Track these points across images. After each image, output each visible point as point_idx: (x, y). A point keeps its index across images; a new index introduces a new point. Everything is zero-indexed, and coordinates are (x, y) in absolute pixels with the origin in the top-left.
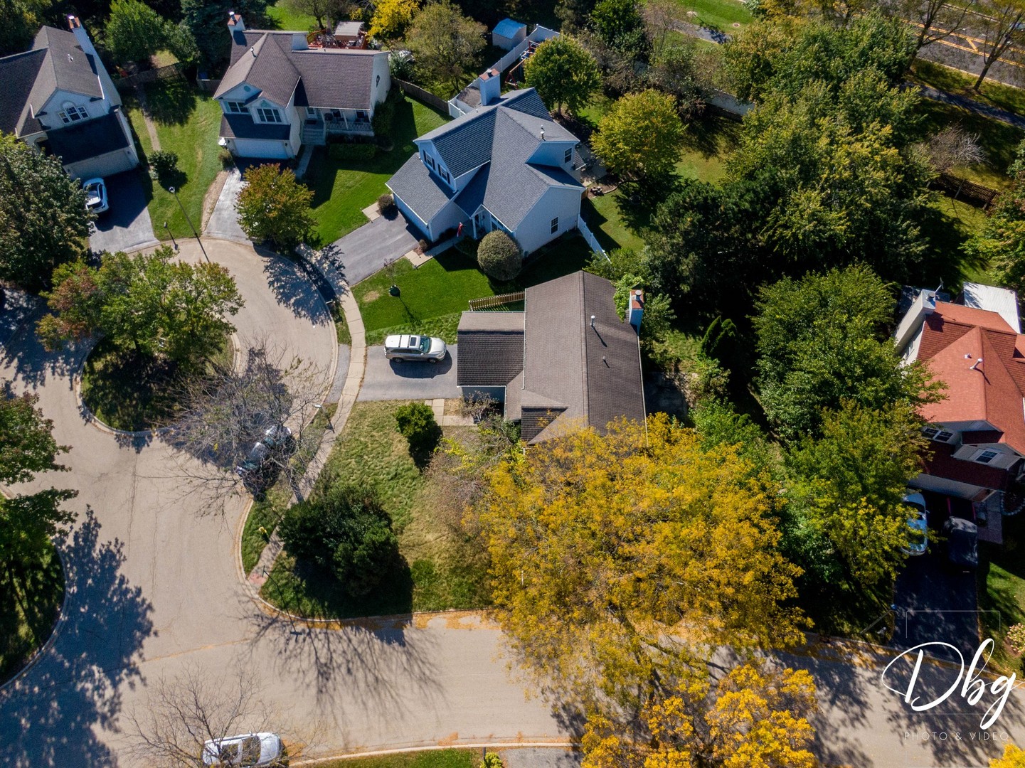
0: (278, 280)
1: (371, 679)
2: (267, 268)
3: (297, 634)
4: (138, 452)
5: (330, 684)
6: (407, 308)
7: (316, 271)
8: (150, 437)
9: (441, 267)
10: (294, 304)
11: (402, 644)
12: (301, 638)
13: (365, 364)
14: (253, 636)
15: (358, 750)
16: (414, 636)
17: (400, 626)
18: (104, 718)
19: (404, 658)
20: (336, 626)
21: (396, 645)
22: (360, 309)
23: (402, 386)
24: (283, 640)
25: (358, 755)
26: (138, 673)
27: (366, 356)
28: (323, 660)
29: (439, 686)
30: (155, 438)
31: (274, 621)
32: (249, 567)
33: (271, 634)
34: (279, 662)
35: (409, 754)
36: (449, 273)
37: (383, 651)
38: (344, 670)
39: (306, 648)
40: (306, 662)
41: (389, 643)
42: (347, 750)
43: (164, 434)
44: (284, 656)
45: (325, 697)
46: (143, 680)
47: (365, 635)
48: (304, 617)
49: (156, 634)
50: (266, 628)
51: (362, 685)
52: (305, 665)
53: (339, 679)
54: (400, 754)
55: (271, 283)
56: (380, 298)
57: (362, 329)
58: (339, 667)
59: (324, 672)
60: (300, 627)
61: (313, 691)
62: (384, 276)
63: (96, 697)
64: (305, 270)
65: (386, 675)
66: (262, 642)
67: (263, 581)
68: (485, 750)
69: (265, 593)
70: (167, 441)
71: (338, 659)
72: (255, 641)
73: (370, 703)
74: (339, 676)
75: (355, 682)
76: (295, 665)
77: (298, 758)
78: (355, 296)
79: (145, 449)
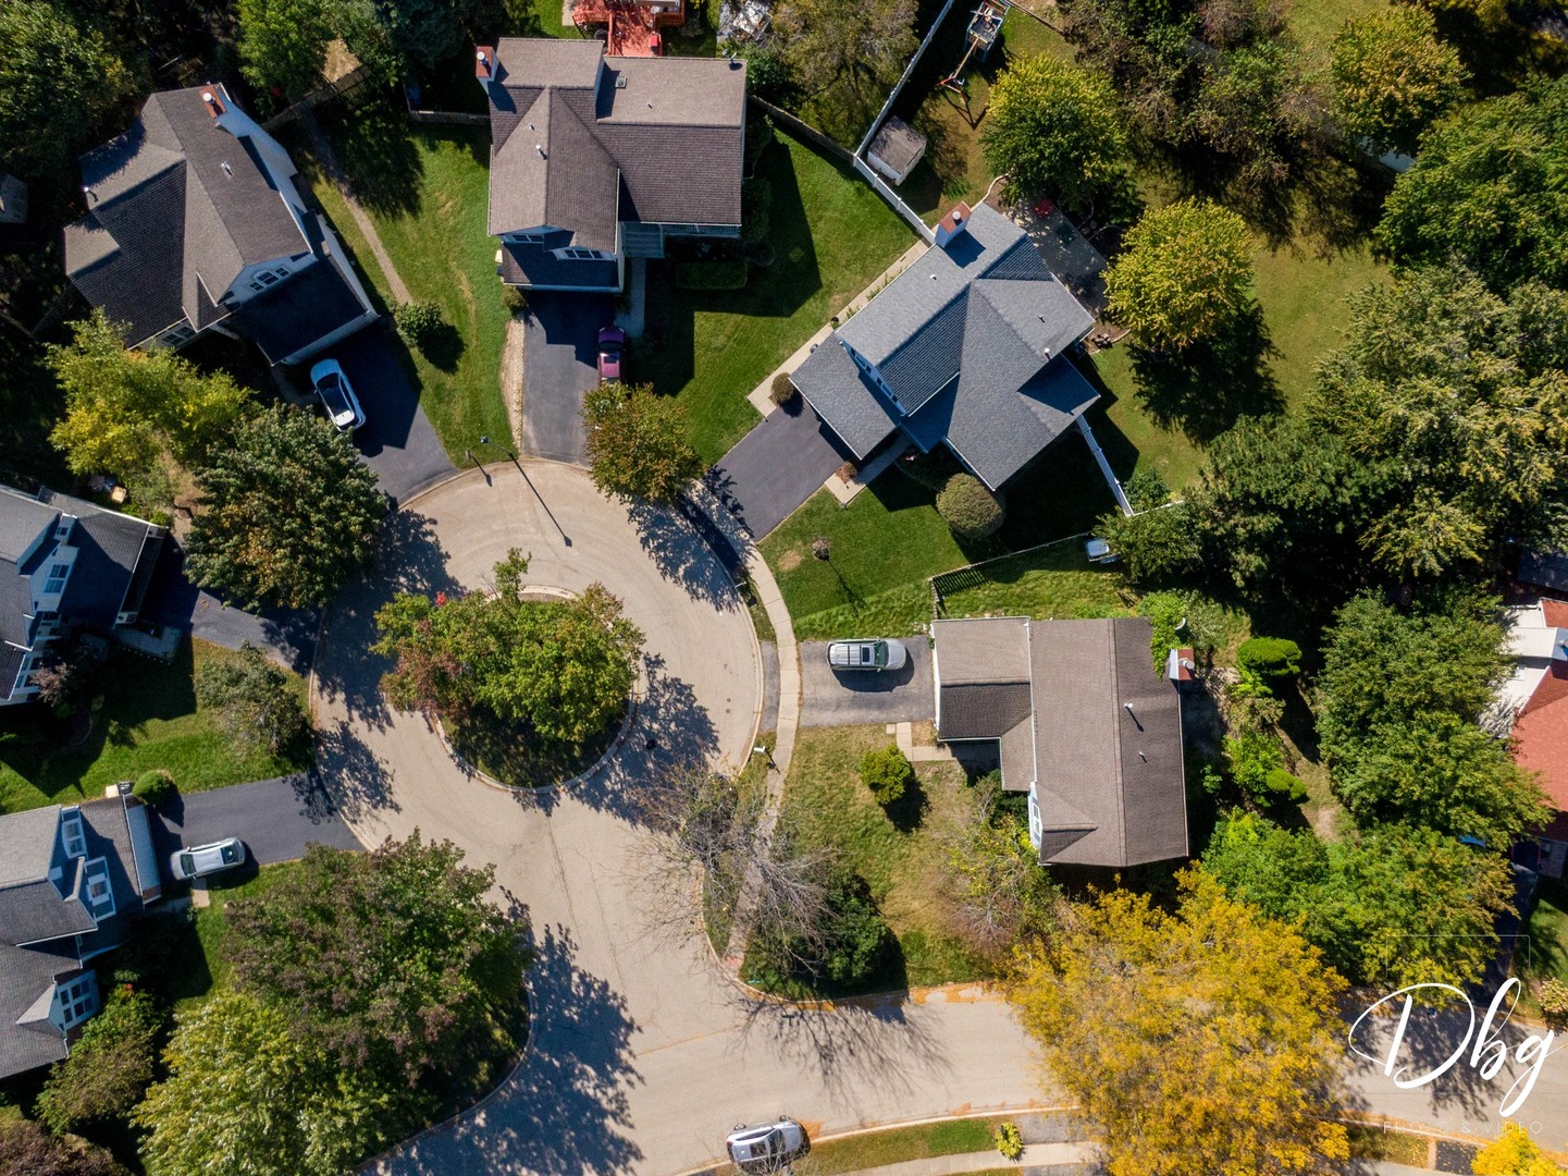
0: (653, 536)
1: (875, 1060)
2: (631, 512)
3: (790, 1017)
4: (549, 814)
5: (834, 1065)
6: (841, 580)
7: (700, 518)
8: (557, 793)
9: (880, 504)
10: (685, 577)
11: (902, 1021)
12: (794, 1021)
13: (800, 671)
14: (743, 1022)
15: (874, 1125)
16: (913, 1012)
17: (898, 1003)
18: (614, 1115)
19: (906, 1036)
20: (828, 1004)
21: (896, 1023)
22: (778, 582)
23: (854, 704)
24: (775, 1025)
25: (876, 1129)
26: (632, 1071)
27: (799, 659)
28: (822, 1043)
29: (946, 1063)
30: (563, 795)
31: (762, 1005)
32: (721, 947)
33: (762, 1019)
34: (778, 1046)
35: (925, 1126)
36: (893, 514)
37: (883, 1030)
38: (845, 1050)
39: (802, 1031)
40: (805, 1045)
41: (889, 1021)
42: (863, 1126)
43: (573, 788)
44: (780, 1040)
45: (831, 1079)
46: (640, 1078)
47: (863, 1015)
48: (793, 1000)
49: (639, 1029)
50: (755, 1013)
51: (867, 1065)
52: (804, 1049)
53: (842, 1060)
54: (916, 1127)
55: (644, 542)
56: (803, 563)
57: (787, 617)
58: (840, 1048)
59: (826, 1054)
60: (791, 1010)
61: (819, 1074)
62: (801, 523)
63: (599, 1095)
64: (687, 516)
65: (890, 1054)
66: (755, 1027)
67: (740, 963)
68: (999, 1119)
69: (745, 975)
70: (579, 797)
71: (837, 1041)
72: (747, 1028)
73: (879, 1082)
74: (842, 1056)
75: (860, 1062)
76: (794, 1049)
77: (817, 1135)
78: (767, 560)
79: (555, 809)
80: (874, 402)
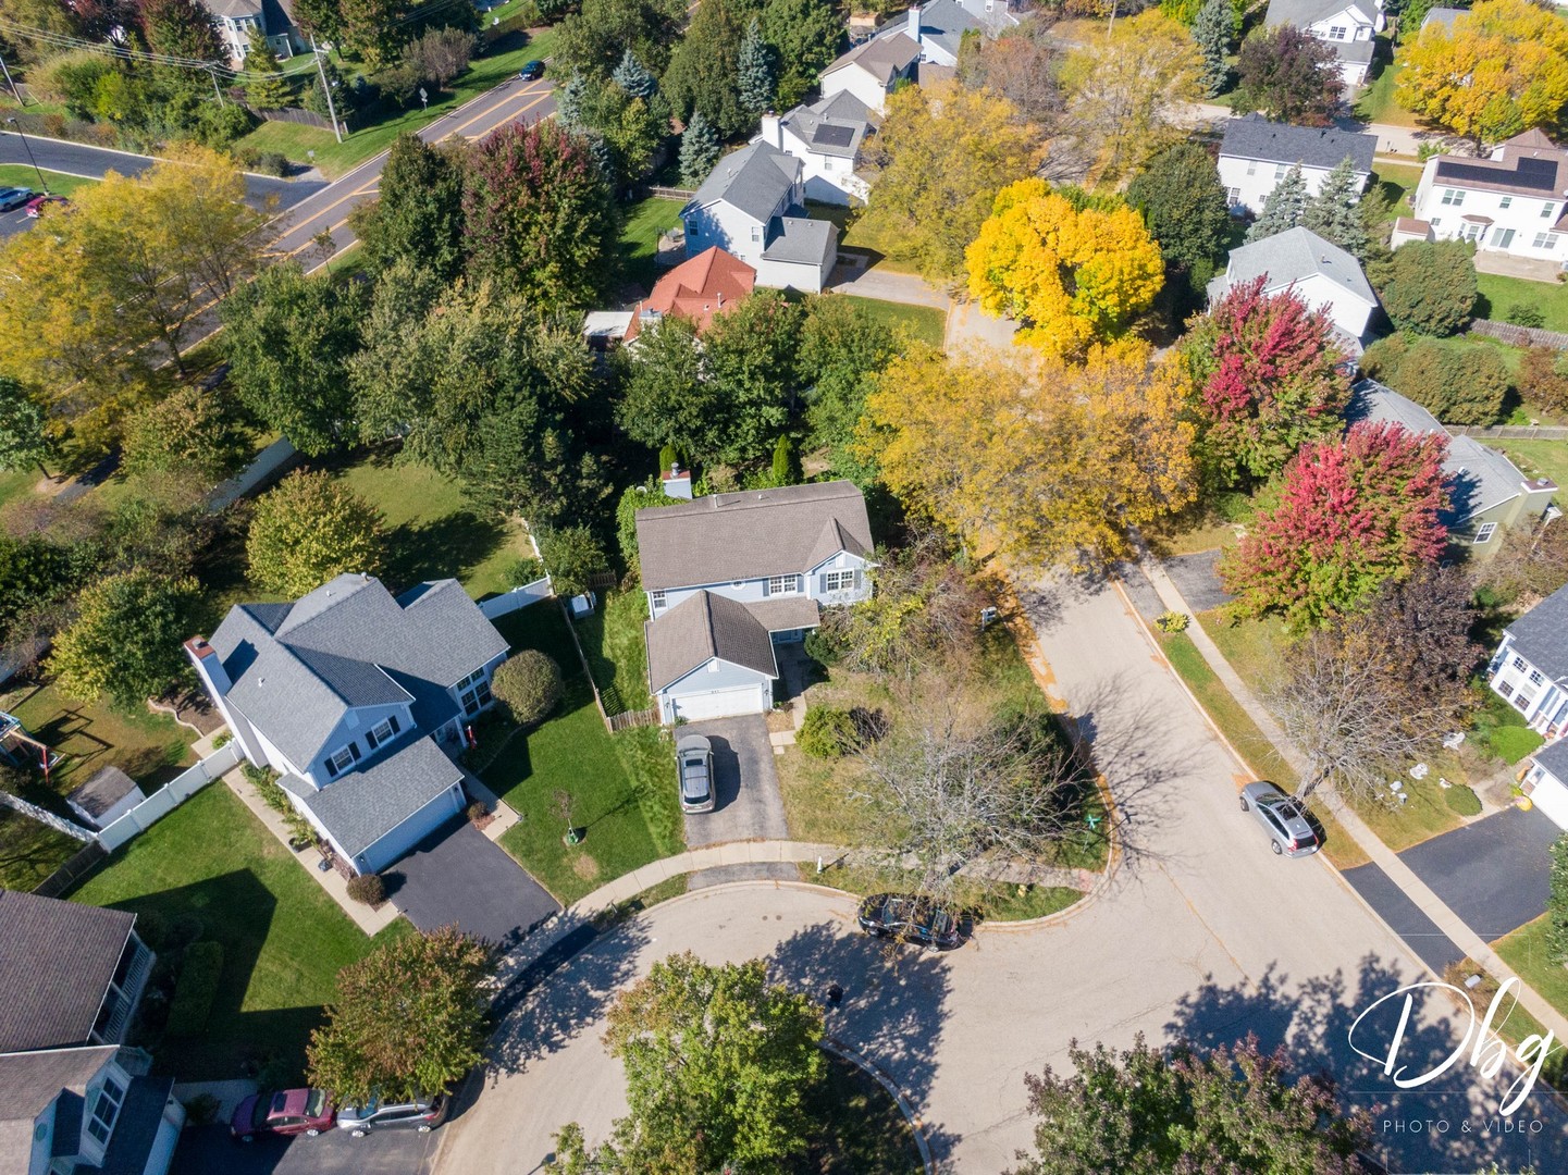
0: (547, 1037)
1: (1139, 734)
2: (511, 1071)
3: (1128, 817)
4: (958, 1138)
5: (1163, 768)
6: (611, 812)
7: (526, 979)
8: (924, 1130)
9: (523, 784)
10: (606, 989)
11: (1090, 716)
12: (1130, 811)
13: (722, 844)
14: (1152, 861)
15: (1211, 729)
16: (1077, 707)
17: (1073, 722)
18: (1334, 996)
19: (1104, 711)
20: (1099, 782)
21: (1094, 721)
22: (613, 878)
23: (755, 784)
24: (1142, 828)
25: (1215, 727)
26: (1266, 980)
27: (708, 847)
28: (1144, 782)
29: (1116, 678)
30: (925, 1120)
31: (1125, 845)
32: (1073, 896)
33: (1141, 843)
34: (1167, 824)
35: (1190, 688)
36: (536, 771)
37: (1106, 731)
38: (1143, 760)
39: (1139, 802)
40: (1153, 797)
41: (1095, 727)
42: (1216, 738)
43: (913, 1106)
44: (1157, 821)
45: (1178, 769)
46: (1272, 968)
47: (1097, 750)
48: (1106, 815)
49: (1209, 977)
50: (1138, 851)
51: (1149, 740)
52: (1156, 798)
53: (1154, 762)
54: (1194, 693)
55: (554, 1047)
56: (589, 852)
57: (656, 865)
58: (1141, 765)
59: (1156, 777)
60: (1119, 816)
61: (1178, 782)
62: (540, 861)
63: (1319, 1018)
64: (522, 996)
65: (1129, 721)
66: (1154, 848)
67: (1085, 873)
68: (1155, 635)
69: (1099, 863)
70: (923, 1095)
71: (1134, 769)
72: (1156, 856)
73: (1163, 728)
74: (1152, 763)
75: (1150, 746)
76: (1162, 808)
77: (1248, 777)
78: (585, 893)
79: (948, 1130)
80: (396, 757)
